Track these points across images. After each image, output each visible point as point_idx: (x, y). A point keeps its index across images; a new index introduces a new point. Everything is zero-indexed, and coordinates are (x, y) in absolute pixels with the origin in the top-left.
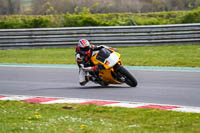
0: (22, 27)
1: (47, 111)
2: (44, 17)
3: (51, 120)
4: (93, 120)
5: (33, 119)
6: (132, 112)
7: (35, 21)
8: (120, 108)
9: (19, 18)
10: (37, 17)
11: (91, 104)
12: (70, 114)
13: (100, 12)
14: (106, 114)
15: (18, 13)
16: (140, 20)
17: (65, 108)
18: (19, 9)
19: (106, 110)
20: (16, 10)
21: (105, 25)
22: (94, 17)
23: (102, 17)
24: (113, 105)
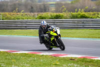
0: (50, 19)
1: (62, 60)
2: (61, 14)
3: (64, 65)
4: (85, 66)
5: (55, 64)
7: (57, 16)
9: (49, 14)
10: (58, 14)
11: (84, 58)
12: (74, 63)
13: (89, 12)
14: (92, 63)
17: (71, 59)
18: (49, 10)
19: (92, 61)
20: (47, 10)
21: (91, 18)
22: (86, 14)
23: (90, 14)
24: (96, 59)
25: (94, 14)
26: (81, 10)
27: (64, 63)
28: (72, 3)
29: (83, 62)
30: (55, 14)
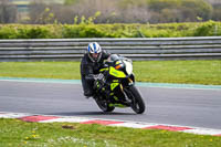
0: (18, 38)
1: (46, 130)
2: (43, 27)
3: (50, 140)
4: (96, 141)
5: (29, 139)
6: (139, 133)
7: (33, 31)
8: (126, 128)
9: (15, 28)
10: (35, 27)
11: (93, 123)
12: (71, 134)
13: (104, 23)
14: (110, 135)
15: (13, 22)
16: (148, 32)
17: (66, 127)
18: (14, 18)
19: (110, 130)
20: (11, 19)
21: (109, 37)
22: (98, 28)
23: (107, 28)
24: (118, 125)
25: (115, 29)
26: (87, 18)
27: (49, 136)
28: (66, 4)
29: (90, 132)
30: (29, 27)
